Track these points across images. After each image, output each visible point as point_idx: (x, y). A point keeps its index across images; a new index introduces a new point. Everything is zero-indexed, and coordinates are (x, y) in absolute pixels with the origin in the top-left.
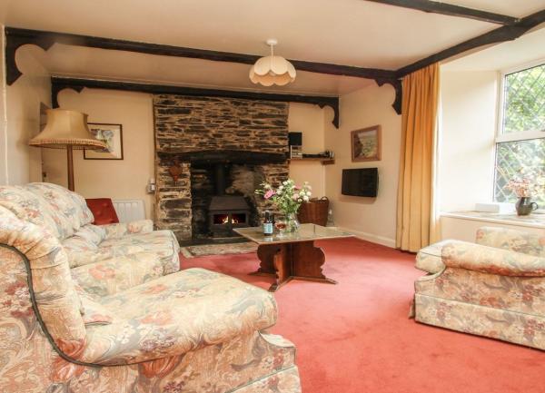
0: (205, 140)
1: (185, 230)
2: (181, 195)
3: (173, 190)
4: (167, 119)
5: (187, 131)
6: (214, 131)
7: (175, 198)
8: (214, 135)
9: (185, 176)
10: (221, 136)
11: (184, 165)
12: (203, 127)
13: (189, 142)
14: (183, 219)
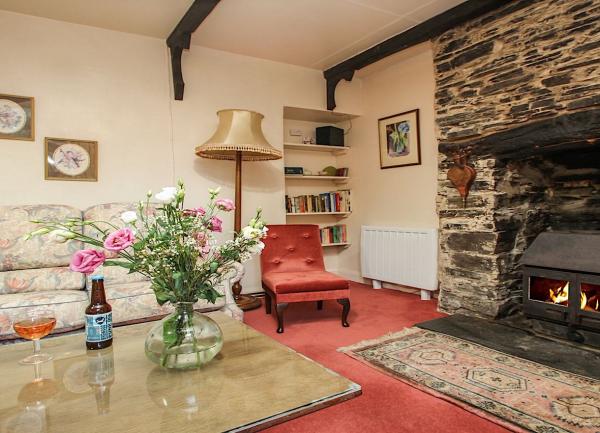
0: (524, 100)
1: (484, 298)
2: (475, 225)
3: (461, 214)
4: (450, 78)
5: (487, 91)
6: (546, 74)
7: (465, 230)
8: (547, 82)
9: (483, 185)
10: (565, 79)
11: (482, 163)
12: (520, 71)
13: (489, 113)
14: (481, 275)
